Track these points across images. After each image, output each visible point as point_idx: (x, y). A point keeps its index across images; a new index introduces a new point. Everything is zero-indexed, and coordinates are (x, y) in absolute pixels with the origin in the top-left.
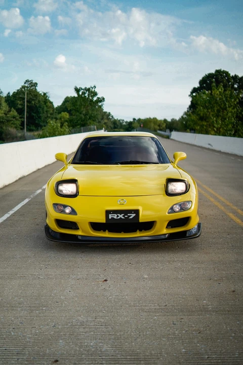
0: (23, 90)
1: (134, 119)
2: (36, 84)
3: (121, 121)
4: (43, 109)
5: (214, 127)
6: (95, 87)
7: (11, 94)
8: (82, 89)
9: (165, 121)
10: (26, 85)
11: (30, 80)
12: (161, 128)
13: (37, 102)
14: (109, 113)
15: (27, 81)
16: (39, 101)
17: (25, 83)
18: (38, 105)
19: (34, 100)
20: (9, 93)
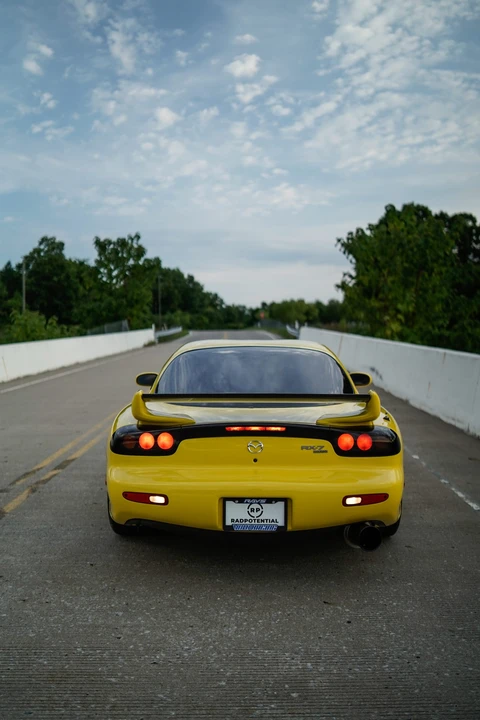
0: (36, 255)
1: (264, 304)
2: (61, 245)
3: (241, 309)
4: (76, 291)
5: (398, 311)
6: (138, 237)
7: (14, 265)
8: (110, 242)
9: (319, 304)
10: (42, 247)
11: (49, 237)
12: (311, 318)
13: (63, 277)
14: (216, 295)
15: (44, 240)
16: (68, 277)
17: (41, 243)
18: (66, 284)
19: (57, 275)
20: (9, 264)
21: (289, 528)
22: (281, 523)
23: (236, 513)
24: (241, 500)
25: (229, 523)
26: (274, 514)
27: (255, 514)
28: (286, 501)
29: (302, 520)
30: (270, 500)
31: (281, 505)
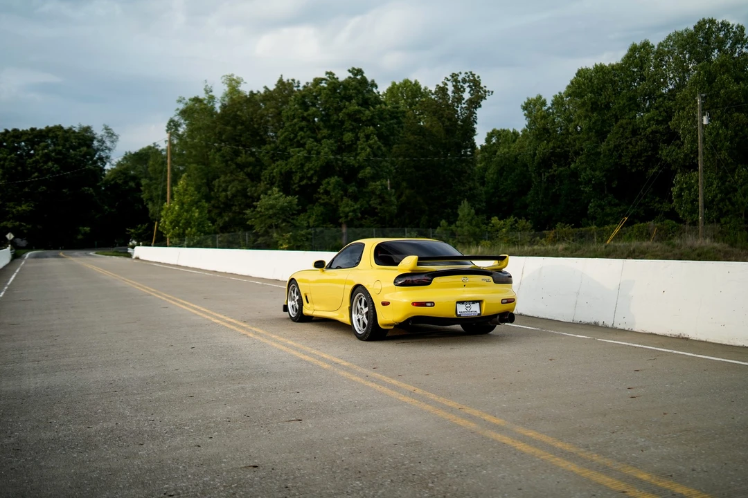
21: (482, 315)
22: (479, 312)
23: (462, 309)
24: (462, 302)
25: (459, 313)
26: (475, 309)
27: (468, 309)
28: (480, 302)
29: (485, 311)
30: (474, 302)
31: (478, 304)
